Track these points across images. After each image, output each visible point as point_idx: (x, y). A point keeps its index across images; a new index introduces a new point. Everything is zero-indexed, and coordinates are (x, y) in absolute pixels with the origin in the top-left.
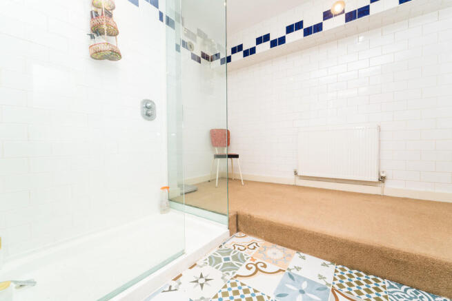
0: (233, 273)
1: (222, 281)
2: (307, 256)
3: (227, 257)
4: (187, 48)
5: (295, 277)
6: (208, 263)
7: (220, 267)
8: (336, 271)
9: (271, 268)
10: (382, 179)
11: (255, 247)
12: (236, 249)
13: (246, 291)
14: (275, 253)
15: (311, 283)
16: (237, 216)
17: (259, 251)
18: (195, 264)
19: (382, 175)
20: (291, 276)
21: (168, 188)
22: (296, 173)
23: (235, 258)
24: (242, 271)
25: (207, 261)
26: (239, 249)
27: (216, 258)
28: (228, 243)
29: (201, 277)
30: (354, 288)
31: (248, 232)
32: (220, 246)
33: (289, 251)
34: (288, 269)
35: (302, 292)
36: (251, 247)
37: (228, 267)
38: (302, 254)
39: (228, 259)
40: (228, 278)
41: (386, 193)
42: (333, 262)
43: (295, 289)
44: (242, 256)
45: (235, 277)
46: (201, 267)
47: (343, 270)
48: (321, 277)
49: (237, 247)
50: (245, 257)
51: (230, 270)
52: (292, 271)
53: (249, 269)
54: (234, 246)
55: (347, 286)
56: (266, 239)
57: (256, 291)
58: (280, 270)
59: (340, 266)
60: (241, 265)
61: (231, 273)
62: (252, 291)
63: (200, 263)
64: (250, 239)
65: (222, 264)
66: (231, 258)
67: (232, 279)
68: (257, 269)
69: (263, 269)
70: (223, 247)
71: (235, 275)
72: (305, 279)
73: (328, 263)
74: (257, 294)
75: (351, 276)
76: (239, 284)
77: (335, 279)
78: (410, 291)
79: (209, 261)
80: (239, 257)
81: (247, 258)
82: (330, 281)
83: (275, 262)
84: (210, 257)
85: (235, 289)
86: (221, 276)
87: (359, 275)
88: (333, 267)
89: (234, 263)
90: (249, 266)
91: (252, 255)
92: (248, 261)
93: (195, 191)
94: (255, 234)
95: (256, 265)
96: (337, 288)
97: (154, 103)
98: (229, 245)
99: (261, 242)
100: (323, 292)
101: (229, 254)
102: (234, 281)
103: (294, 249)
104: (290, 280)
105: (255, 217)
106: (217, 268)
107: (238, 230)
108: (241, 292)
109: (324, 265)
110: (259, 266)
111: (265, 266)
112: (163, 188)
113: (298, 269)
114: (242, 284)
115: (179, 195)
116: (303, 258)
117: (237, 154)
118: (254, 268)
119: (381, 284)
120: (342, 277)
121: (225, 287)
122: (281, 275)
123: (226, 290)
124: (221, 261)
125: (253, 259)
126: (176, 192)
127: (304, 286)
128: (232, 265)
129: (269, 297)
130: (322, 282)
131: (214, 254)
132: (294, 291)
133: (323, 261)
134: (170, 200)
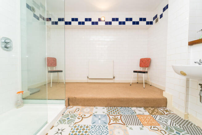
0: (73, 123)
1: (70, 127)
2: (98, 107)
3: (68, 118)
4: (31, 10)
5: (96, 115)
6: (60, 123)
7: (67, 123)
8: (107, 109)
9: (87, 115)
10: (114, 77)
11: (78, 110)
12: (71, 113)
13: (81, 127)
14: (87, 110)
15: (101, 115)
16: (69, 99)
17: (81, 111)
18: (53, 126)
19: (114, 76)
20: (95, 116)
21: (22, 92)
22: (88, 78)
23: (72, 117)
24: (77, 120)
25: (59, 123)
26: (72, 113)
27: (63, 120)
28: (65, 112)
29: (59, 130)
30: (113, 112)
31: (74, 105)
32: (63, 114)
33: (92, 107)
34: (93, 114)
35: (100, 119)
36: (77, 110)
37: (70, 121)
38: (96, 107)
39: (69, 118)
40: (72, 125)
41: (115, 82)
42: (106, 107)
43: (97, 119)
44: (74, 115)
45: (75, 124)
46: (57, 126)
47: (109, 108)
48: (103, 112)
49: (71, 112)
50: (76, 115)
51: (72, 122)
52: (95, 114)
53: (79, 119)
54: (69, 112)
55: (111, 112)
56: (82, 106)
57: (85, 125)
58: (91, 115)
59: (108, 107)
60: (75, 119)
61: (72, 123)
62: (83, 126)
63: (56, 124)
64: (75, 107)
65: (67, 121)
66: (70, 118)
67: (73, 125)
68: (82, 118)
69: (85, 117)
70: (64, 114)
71: (74, 123)
72: (99, 115)
73: (104, 107)
74: (85, 126)
75: (111, 109)
76: (77, 126)
77: (107, 112)
78: (124, 108)
79: (60, 122)
80: (73, 116)
81: (77, 115)
82: (106, 112)
83: (88, 113)
84: (59, 121)
85: (77, 128)
86: (69, 126)
87: (113, 108)
88: (106, 108)
89: (72, 119)
90: (79, 118)
91: (78, 113)
92: (78, 116)
93: (39, 91)
94: (77, 105)
95: (81, 116)
96: (109, 114)
97: (11, 40)
98: (67, 112)
99: (80, 107)
100: (105, 117)
101: (68, 116)
102: (75, 125)
103: (93, 106)
104: (95, 117)
105: (77, 97)
106: (65, 123)
107: (69, 105)
108: (79, 128)
109: (103, 108)
110: (83, 116)
111: (85, 115)
112: (19, 93)
113: (96, 112)
114: (79, 125)
115: (29, 95)
116: (97, 108)
117: (61, 70)
118: (81, 118)
119: (118, 109)
120: (109, 110)
121: (72, 129)
122: (92, 116)
123: (73, 130)
124: (66, 120)
125: (79, 115)
126: (27, 93)
127: (100, 117)
128: (72, 120)
129: (90, 125)
130: (104, 114)
131: (61, 118)
132: (97, 120)
133: (103, 107)
134: (23, 99)
